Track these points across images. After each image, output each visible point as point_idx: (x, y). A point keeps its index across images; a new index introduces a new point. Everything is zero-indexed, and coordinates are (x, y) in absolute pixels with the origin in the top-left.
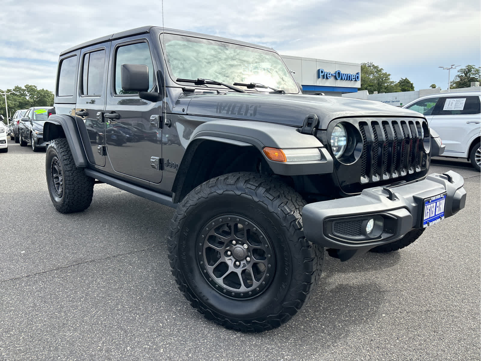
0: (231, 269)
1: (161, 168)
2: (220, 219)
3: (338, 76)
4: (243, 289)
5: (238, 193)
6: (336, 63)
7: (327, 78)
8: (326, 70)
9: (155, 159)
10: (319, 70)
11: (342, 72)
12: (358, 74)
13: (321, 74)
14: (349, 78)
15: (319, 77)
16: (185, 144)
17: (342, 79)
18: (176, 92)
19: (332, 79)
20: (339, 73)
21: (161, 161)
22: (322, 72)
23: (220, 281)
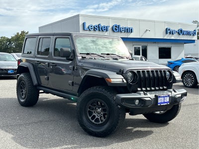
0: (97, 117)
1: (73, 85)
2: (92, 100)
3: (180, 32)
4: (100, 122)
5: (97, 91)
6: (179, 24)
7: (173, 34)
8: (172, 29)
9: (70, 82)
10: (167, 29)
11: (183, 30)
12: (195, 30)
13: (168, 31)
14: (188, 33)
15: (167, 33)
16: (82, 77)
17: (183, 34)
18: (80, 58)
19: (177, 34)
20: (181, 31)
21: (73, 82)
22: (169, 30)
23: (93, 121)
